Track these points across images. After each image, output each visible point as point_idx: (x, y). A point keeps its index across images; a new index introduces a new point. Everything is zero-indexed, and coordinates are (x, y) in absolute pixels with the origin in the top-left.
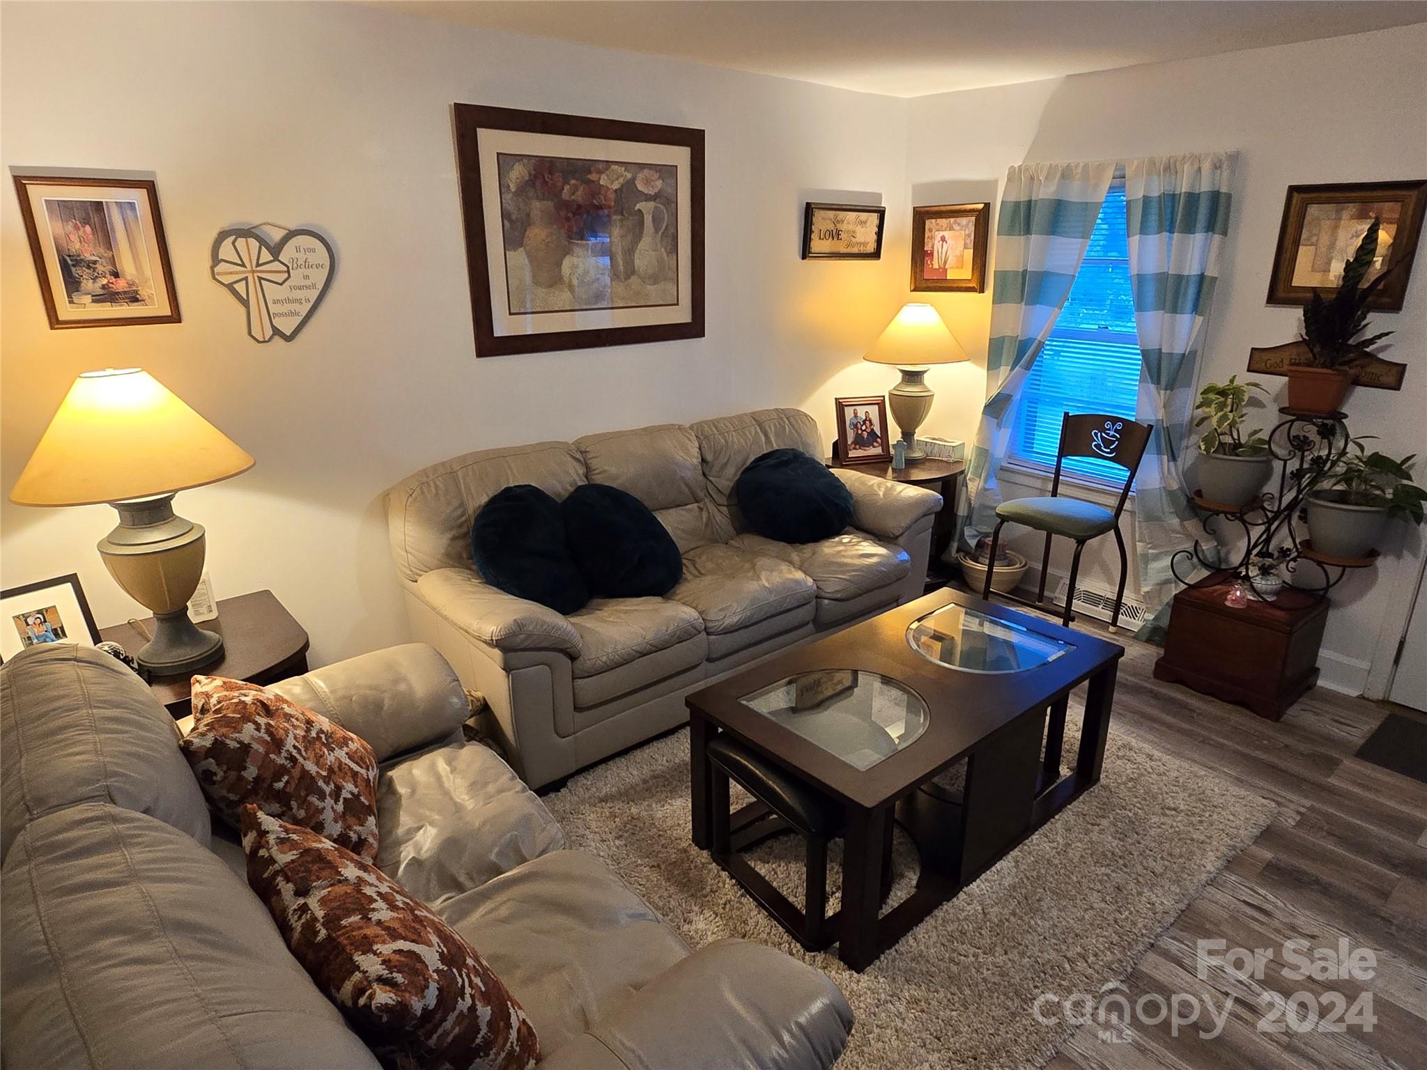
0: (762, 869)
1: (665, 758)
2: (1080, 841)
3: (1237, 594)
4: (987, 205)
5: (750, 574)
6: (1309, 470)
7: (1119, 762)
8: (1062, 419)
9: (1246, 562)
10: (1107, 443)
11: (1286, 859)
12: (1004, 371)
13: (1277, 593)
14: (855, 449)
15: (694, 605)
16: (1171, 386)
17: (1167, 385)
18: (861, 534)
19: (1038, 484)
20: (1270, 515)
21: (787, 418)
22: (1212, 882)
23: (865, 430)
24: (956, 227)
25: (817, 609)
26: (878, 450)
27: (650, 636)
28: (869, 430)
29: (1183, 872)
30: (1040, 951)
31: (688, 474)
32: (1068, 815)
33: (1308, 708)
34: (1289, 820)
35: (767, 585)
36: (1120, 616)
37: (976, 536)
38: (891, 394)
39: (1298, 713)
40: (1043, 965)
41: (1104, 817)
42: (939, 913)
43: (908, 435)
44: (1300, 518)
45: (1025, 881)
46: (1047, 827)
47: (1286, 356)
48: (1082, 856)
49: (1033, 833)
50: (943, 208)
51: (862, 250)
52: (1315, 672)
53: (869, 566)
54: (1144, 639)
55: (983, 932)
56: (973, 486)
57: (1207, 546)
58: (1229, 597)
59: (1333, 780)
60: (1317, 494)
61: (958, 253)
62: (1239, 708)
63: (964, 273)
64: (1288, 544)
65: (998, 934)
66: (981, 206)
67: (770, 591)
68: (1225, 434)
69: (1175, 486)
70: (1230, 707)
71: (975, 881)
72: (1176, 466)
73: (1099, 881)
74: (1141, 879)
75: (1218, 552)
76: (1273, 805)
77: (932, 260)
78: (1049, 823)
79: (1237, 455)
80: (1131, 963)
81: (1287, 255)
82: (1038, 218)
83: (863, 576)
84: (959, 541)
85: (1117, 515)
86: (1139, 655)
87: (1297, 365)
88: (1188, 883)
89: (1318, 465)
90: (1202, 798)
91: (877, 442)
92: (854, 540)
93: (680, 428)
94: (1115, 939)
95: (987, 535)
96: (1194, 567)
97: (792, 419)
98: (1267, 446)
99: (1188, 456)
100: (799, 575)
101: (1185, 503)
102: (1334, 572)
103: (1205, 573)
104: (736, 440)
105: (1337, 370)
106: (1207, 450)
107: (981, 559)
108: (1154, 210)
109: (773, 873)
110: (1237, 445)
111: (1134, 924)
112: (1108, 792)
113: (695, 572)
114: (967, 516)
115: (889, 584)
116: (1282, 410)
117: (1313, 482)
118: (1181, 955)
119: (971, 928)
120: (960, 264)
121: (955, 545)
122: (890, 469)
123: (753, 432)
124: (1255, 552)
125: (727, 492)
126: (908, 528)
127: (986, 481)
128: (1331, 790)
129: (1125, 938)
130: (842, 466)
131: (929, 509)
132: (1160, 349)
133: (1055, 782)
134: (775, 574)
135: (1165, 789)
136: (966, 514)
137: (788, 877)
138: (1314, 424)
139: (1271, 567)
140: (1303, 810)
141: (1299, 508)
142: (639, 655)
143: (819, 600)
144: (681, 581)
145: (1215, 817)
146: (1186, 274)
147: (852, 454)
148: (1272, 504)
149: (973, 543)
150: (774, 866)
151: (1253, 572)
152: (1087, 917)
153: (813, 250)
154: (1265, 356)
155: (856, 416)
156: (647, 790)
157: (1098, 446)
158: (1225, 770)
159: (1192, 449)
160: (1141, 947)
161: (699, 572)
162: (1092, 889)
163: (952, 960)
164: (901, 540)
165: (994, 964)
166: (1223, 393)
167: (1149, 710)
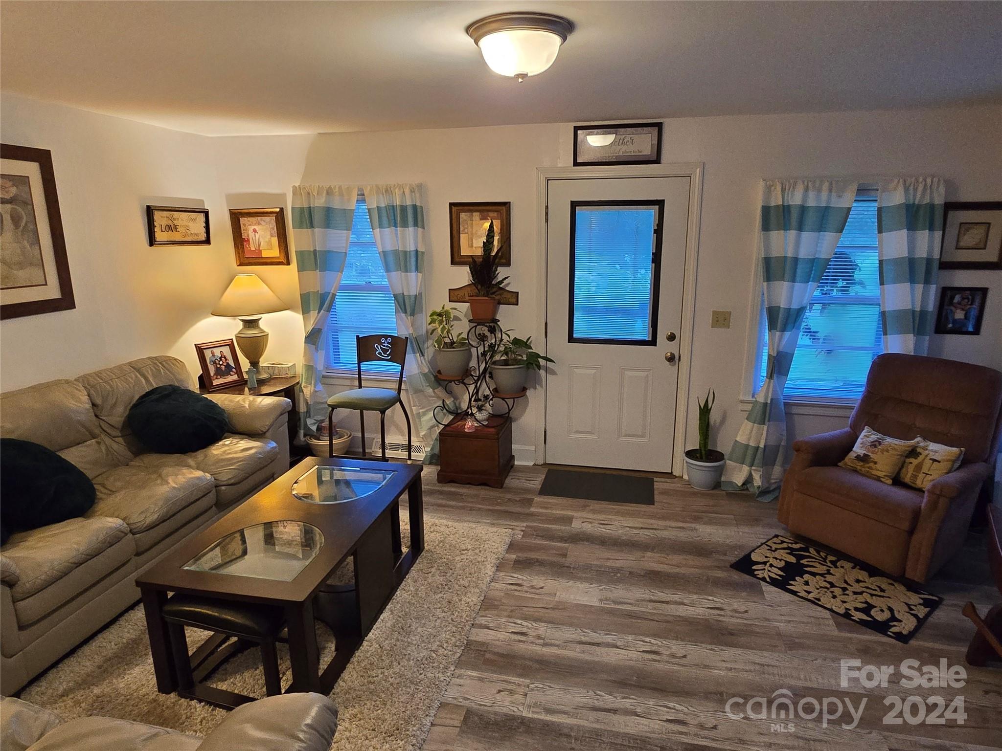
0: (223, 686)
1: (113, 643)
2: (423, 585)
3: (469, 425)
4: (282, 209)
5: (159, 481)
6: (488, 351)
7: (432, 535)
8: (356, 340)
9: (470, 406)
10: (385, 351)
11: (523, 555)
12: (314, 314)
13: (487, 420)
14: (217, 378)
15: (116, 515)
16: (413, 314)
17: (411, 314)
18: (237, 436)
19: (348, 382)
20: (476, 378)
21: (160, 363)
22: (493, 580)
23: (222, 365)
24: (262, 223)
25: (217, 495)
26: (235, 377)
27: (82, 548)
28: (225, 364)
29: (478, 580)
30: (418, 654)
31: (82, 418)
32: (413, 573)
33: (513, 477)
34: (519, 536)
35: (174, 485)
36: (412, 453)
37: (315, 423)
38: (237, 337)
39: (511, 481)
40: (422, 660)
41: (432, 567)
42: (354, 660)
43: (254, 364)
44: (490, 377)
45: (399, 619)
46: (403, 583)
47: (466, 292)
48: (426, 593)
49: (396, 591)
50: (250, 211)
51: (195, 239)
52: (512, 458)
53: (250, 457)
54: (428, 463)
55: (383, 658)
56: (308, 391)
57: (449, 402)
58: (466, 427)
59: (532, 509)
60: (495, 363)
61: (267, 240)
62: (483, 487)
63: (274, 252)
64: (487, 392)
65: (392, 655)
66: (278, 210)
67: (179, 489)
68: (446, 337)
69: (426, 371)
70: (480, 487)
71: (370, 632)
72: (425, 359)
73: (439, 602)
74: (459, 592)
75: (455, 404)
76: (510, 530)
77: (249, 245)
78: (403, 582)
79: (454, 348)
80: (465, 638)
81: (455, 240)
82: (317, 217)
83: (248, 464)
84: (304, 429)
85: (399, 393)
86: (429, 473)
87: (472, 296)
88: (481, 585)
89: (492, 347)
90: (477, 539)
91: (233, 372)
92: (233, 441)
93: (67, 382)
94: (454, 629)
95: (322, 421)
96: (445, 415)
97: (164, 363)
98: (467, 341)
99: (430, 352)
100: (199, 473)
101: (433, 379)
102: (510, 402)
103: (451, 417)
104: (121, 385)
105: (490, 297)
106: (439, 347)
107: (321, 438)
108: (384, 214)
109: (232, 685)
110: (452, 343)
111: (461, 617)
112: (431, 553)
113: (106, 491)
114: (307, 412)
115: (266, 466)
116: (470, 321)
117: (491, 357)
118: (487, 623)
119: (376, 660)
120: (270, 247)
121: (302, 432)
122: (246, 389)
123: (134, 377)
124: (473, 399)
125: (120, 425)
126: (272, 425)
127: (315, 387)
128: (532, 515)
129: (459, 626)
130: (210, 392)
131: (284, 410)
132: (403, 294)
133: (401, 557)
134: (180, 477)
135: (458, 541)
136: (305, 411)
137: (244, 683)
138: (486, 326)
139: (482, 406)
140: (524, 529)
141: (488, 372)
142: (75, 566)
143: (217, 488)
144: (96, 501)
145: (486, 546)
146: (408, 250)
147: (215, 383)
148: (476, 373)
149: (314, 428)
150: (231, 680)
151: (475, 410)
152: (437, 624)
153: (157, 240)
154: (456, 293)
155: (213, 355)
156: (104, 673)
157: (380, 353)
158: (485, 521)
159: (430, 349)
160: (468, 628)
161: (111, 491)
162: (437, 608)
163: (370, 682)
164: (268, 434)
165: (395, 673)
166: (440, 315)
167: (440, 501)
